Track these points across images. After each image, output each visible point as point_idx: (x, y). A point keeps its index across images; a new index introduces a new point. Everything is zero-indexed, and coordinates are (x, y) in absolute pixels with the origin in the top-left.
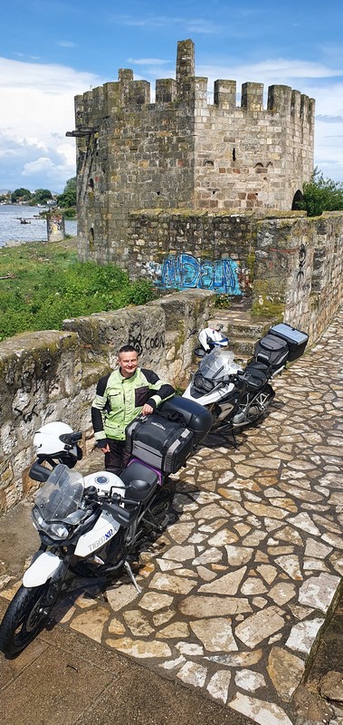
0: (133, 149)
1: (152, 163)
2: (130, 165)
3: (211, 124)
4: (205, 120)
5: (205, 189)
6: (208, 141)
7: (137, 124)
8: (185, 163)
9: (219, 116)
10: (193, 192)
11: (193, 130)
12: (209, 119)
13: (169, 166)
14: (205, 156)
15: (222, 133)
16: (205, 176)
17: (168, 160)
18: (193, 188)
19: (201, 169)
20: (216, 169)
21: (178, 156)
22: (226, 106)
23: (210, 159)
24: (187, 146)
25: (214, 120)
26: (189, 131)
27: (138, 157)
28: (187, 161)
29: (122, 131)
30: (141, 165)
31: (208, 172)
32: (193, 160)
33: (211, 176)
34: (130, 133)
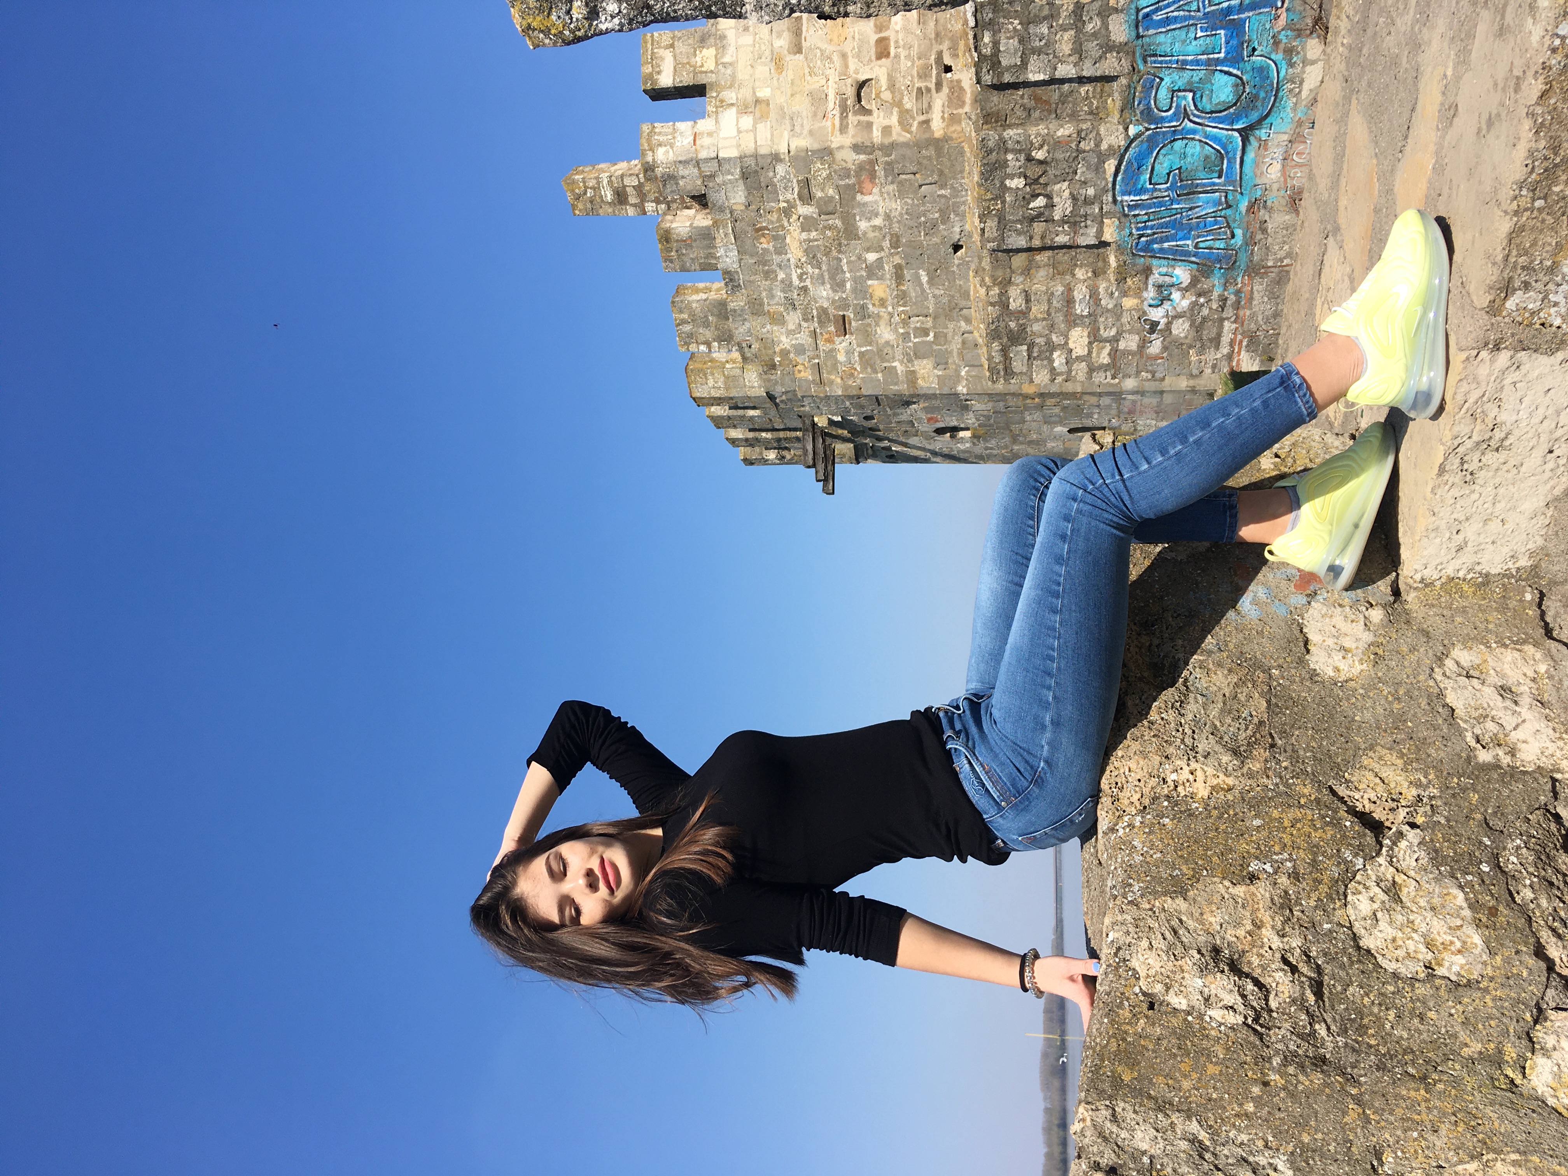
0: (843, 325)
1: (873, 271)
2: (885, 334)
3: (757, 101)
4: (747, 121)
5: (939, 101)
6: (802, 106)
7: (778, 320)
8: (867, 171)
9: (733, 76)
10: (946, 139)
11: (776, 158)
12: (744, 109)
13: (878, 221)
14: (844, 109)
15: (778, 63)
16: (899, 104)
17: (863, 225)
18: (937, 144)
19: (879, 119)
20: (879, 71)
21: (848, 194)
22: (706, 58)
23: (850, 92)
24: (820, 170)
25: (745, 93)
26: (781, 170)
27: (862, 312)
28: (861, 168)
29: (800, 359)
30: (883, 302)
31: (887, 96)
32: (857, 148)
33: (902, 83)
34: (804, 338)
